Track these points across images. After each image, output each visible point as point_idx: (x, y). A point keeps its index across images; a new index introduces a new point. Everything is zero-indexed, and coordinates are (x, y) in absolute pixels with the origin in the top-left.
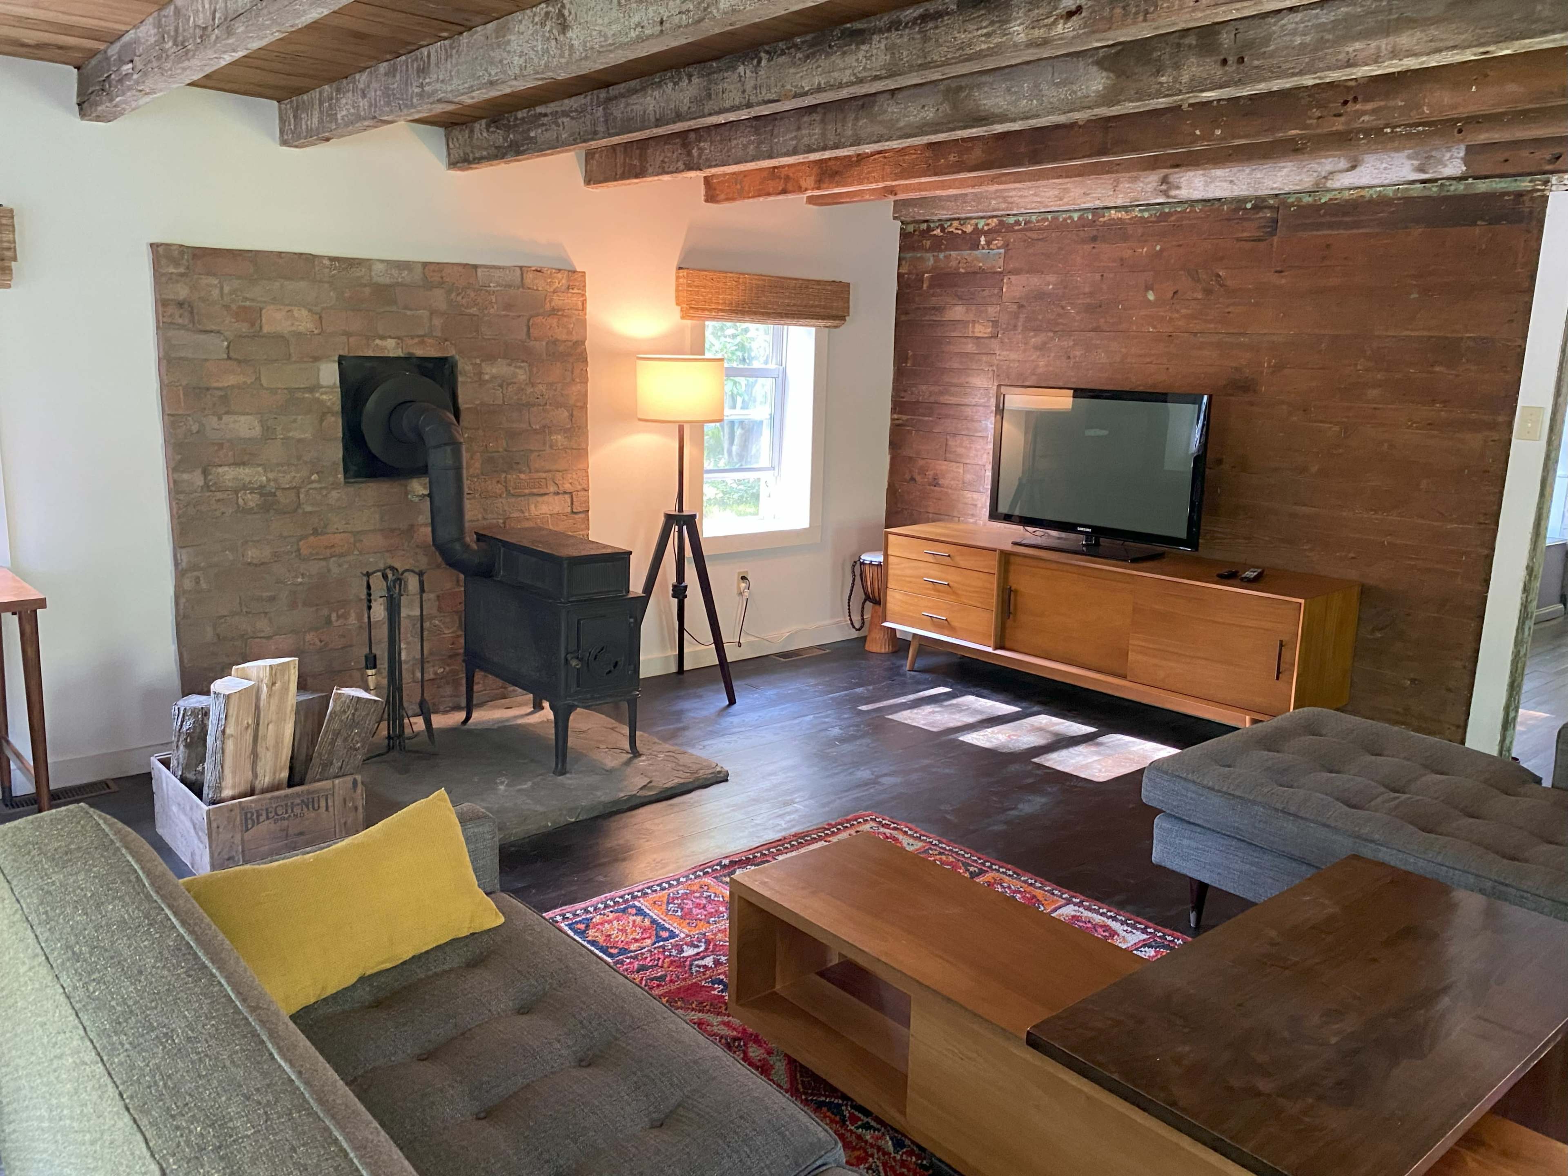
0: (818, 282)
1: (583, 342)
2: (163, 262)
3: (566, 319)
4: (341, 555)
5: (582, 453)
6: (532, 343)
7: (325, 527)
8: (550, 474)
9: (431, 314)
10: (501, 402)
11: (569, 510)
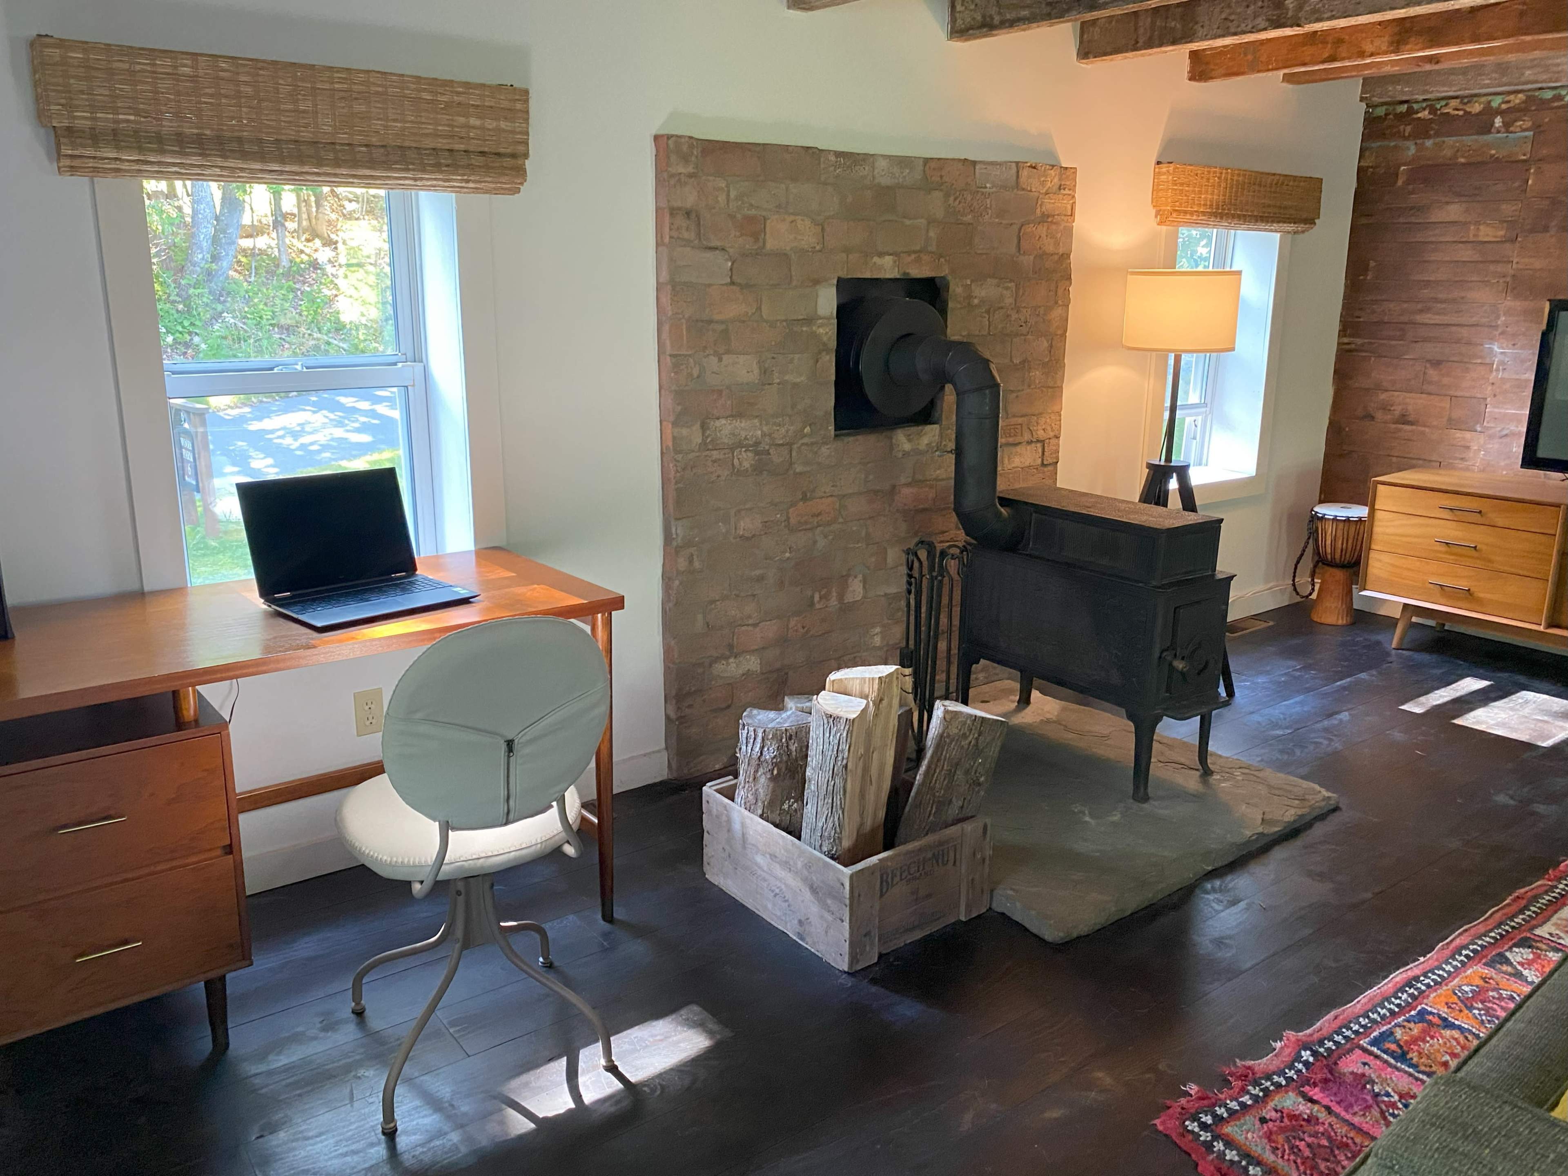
0: (1295, 178)
1: (1068, 256)
2: (673, 158)
3: (1054, 227)
4: (829, 524)
5: (1056, 391)
6: (1021, 258)
7: (813, 491)
8: (1025, 419)
9: (929, 223)
10: (985, 333)
11: (1039, 461)
